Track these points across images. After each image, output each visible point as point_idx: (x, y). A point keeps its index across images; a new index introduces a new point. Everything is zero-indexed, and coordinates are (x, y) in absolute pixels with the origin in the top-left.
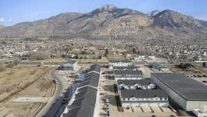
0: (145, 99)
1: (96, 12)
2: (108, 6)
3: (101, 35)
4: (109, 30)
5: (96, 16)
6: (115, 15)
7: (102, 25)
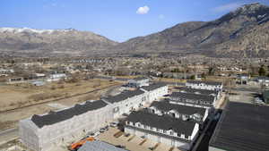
0: (155, 130)
1: (227, 18)
2: (248, 7)
3: (230, 51)
4: (246, 42)
5: (225, 23)
6: (258, 20)
7: (234, 35)
